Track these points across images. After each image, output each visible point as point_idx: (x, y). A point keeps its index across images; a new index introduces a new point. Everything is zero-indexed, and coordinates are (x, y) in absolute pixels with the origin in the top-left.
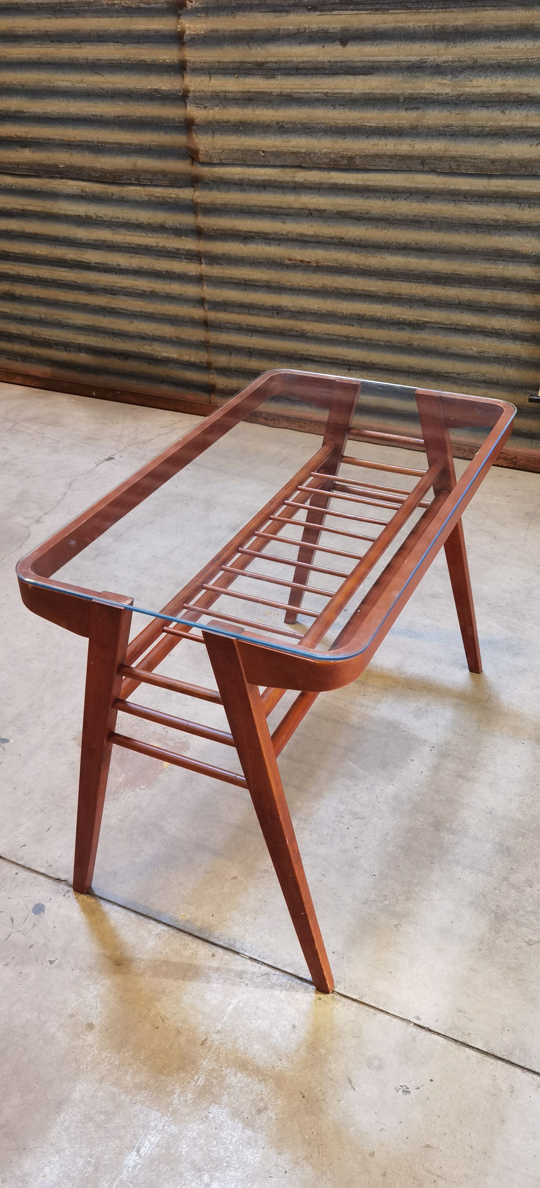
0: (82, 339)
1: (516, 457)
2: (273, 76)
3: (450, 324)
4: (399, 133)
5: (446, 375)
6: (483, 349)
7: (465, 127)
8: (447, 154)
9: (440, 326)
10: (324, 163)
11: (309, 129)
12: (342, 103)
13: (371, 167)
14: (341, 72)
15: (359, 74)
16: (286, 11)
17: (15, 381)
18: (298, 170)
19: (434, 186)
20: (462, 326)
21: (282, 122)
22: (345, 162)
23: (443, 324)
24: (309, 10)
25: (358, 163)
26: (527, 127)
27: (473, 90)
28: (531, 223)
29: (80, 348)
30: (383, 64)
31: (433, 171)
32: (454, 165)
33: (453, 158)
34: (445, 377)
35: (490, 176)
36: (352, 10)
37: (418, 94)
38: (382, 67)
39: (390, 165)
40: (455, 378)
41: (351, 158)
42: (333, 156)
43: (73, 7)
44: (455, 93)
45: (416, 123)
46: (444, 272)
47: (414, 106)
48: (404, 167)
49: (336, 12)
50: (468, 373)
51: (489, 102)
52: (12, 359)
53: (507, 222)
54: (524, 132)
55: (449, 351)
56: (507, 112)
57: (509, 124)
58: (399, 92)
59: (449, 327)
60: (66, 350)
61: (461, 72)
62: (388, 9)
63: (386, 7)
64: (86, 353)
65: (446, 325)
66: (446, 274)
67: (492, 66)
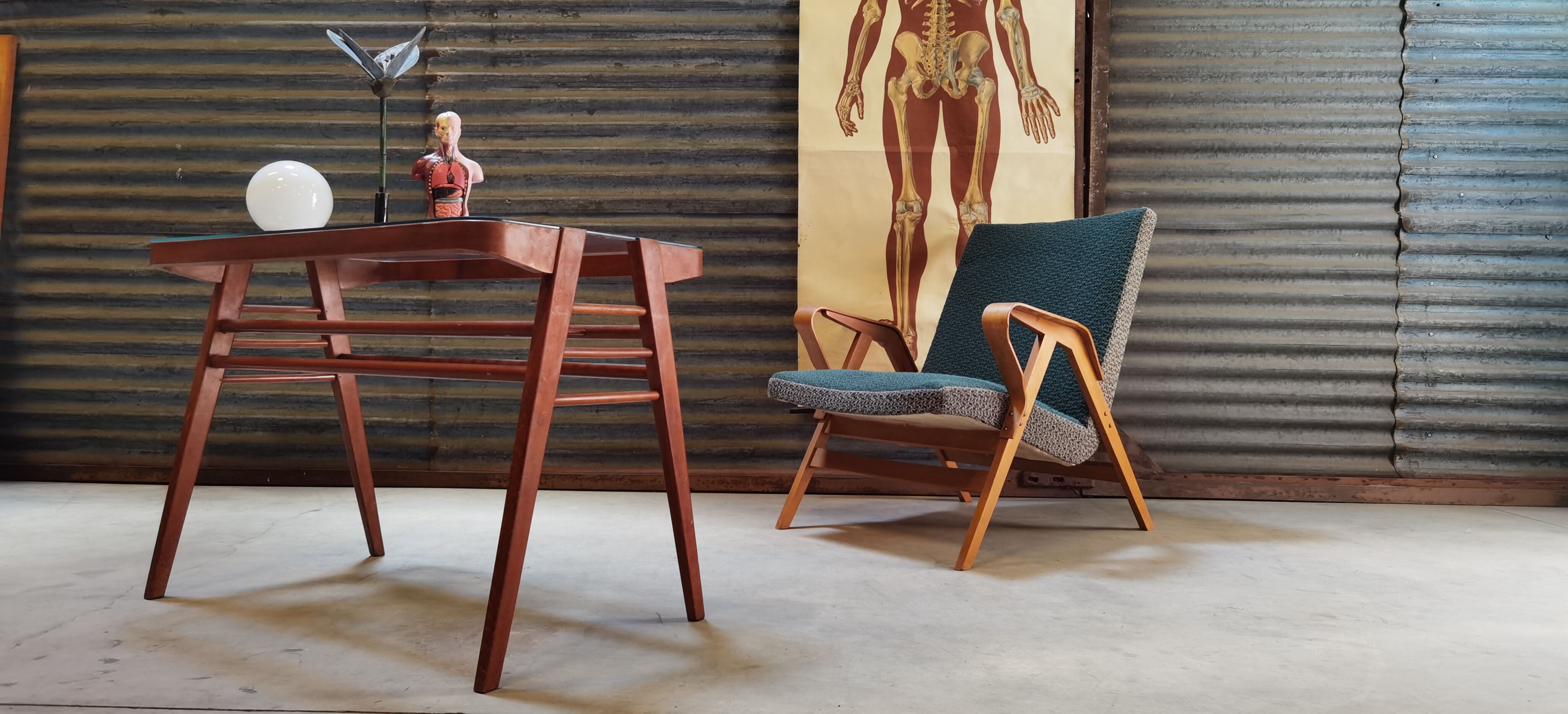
0: (261, 414)
1: (781, 480)
2: (521, 138)
3: (704, 351)
4: (644, 182)
5: (703, 402)
6: (738, 372)
7: (705, 175)
8: (691, 198)
9: (695, 353)
10: (573, 209)
11: (557, 180)
12: (589, 159)
13: (619, 211)
14: (588, 134)
15: (606, 136)
16: (537, 87)
17: (148, 479)
18: (544, 216)
19: (680, 225)
20: (716, 351)
21: (531, 175)
22: (594, 207)
23: (697, 351)
24: (559, 86)
25: (606, 208)
26: (759, 175)
27: (710, 147)
28: (772, 252)
29: (256, 425)
30: (628, 127)
31: (680, 213)
32: (698, 207)
33: (696, 201)
34: (702, 405)
35: (731, 215)
36: (598, 87)
37: (662, 150)
38: (628, 130)
39: (638, 208)
40: (712, 405)
41: (600, 203)
42: (581, 202)
43: (309, 79)
44: (695, 149)
45: (660, 174)
46: (695, 301)
47: (658, 161)
48: (652, 210)
49: (584, 89)
50: (725, 398)
51: (725, 157)
52: (149, 452)
53: (750, 252)
54: (757, 180)
55: (705, 378)
56: (741, 165)
57: (744, 172)
58: (644, 148)
59: (702, 353)
60: (235, 431)
61: (698, 135)
62: (631, 87)
63: (629, 85)
64: (264, 430)
65: (700, 352)
66: (697, 302)
67: (725, 129)
